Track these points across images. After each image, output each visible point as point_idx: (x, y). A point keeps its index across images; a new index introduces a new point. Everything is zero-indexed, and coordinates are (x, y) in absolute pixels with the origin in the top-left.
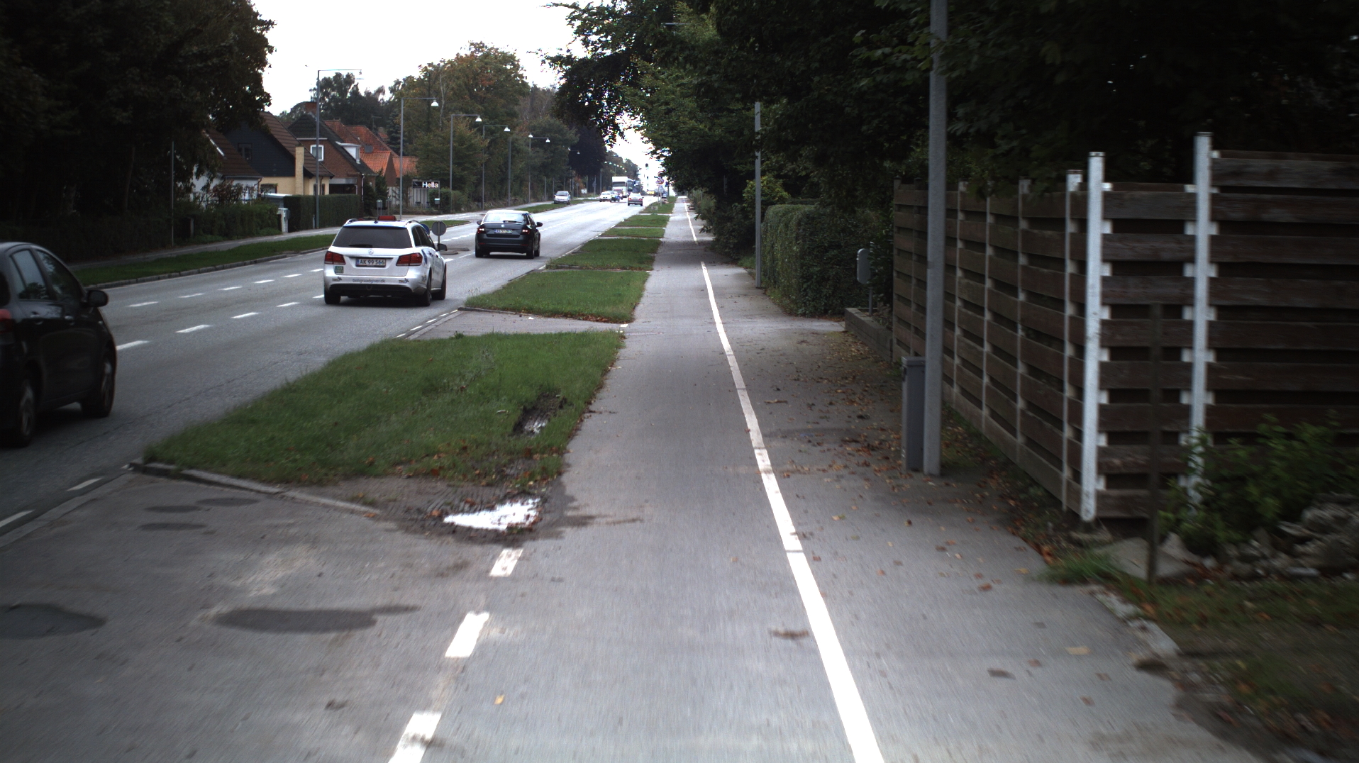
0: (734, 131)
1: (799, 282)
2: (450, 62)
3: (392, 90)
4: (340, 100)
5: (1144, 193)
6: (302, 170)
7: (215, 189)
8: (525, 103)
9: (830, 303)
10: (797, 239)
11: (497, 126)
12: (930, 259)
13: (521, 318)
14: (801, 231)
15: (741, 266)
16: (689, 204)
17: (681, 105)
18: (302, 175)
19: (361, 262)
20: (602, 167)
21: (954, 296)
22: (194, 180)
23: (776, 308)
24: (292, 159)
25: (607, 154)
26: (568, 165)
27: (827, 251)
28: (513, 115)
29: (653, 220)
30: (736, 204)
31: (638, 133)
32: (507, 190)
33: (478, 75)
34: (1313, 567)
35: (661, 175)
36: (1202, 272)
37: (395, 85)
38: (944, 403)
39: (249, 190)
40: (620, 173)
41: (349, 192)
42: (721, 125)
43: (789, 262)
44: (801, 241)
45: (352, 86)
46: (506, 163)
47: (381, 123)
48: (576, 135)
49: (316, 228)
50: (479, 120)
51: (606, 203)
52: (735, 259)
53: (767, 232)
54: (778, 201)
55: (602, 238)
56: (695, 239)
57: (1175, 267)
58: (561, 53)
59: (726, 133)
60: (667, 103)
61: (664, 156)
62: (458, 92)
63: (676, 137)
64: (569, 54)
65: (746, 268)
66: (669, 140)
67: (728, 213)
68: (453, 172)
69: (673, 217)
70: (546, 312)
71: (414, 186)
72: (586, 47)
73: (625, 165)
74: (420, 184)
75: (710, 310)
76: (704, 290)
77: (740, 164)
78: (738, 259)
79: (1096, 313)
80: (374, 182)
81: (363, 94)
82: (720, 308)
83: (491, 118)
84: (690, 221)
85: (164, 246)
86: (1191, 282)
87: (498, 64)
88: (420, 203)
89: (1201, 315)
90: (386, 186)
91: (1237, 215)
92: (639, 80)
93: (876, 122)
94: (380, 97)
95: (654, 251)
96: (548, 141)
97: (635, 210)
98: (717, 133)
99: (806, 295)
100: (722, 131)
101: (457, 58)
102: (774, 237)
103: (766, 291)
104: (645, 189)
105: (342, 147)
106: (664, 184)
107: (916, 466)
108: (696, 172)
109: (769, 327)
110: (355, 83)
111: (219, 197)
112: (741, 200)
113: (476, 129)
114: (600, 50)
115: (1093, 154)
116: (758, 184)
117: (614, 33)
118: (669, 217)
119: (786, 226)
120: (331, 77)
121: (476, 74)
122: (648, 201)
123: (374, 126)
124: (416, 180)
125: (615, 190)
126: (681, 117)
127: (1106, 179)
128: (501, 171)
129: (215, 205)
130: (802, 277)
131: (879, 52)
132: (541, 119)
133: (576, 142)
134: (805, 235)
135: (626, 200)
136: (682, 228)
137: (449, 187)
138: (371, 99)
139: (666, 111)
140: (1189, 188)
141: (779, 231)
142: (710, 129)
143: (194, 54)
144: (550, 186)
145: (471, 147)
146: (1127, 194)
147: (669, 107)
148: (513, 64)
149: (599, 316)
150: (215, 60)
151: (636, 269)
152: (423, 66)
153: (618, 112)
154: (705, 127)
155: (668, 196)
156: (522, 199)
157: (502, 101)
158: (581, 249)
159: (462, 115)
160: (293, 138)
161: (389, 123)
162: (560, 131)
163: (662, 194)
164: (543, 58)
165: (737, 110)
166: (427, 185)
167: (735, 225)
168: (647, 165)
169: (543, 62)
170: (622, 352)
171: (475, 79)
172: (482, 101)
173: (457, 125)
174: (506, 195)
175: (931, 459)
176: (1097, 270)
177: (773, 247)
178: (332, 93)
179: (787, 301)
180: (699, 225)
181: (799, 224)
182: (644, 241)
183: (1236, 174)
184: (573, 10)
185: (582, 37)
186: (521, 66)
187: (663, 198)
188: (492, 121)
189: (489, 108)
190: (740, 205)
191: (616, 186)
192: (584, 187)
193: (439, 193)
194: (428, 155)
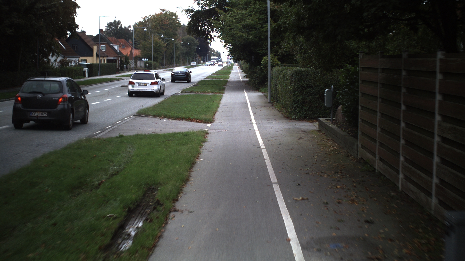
0: (257, 37)
1: (292, 104)
2: (153, 16)
4: (115, 30)
6: (96, 54)
7: (60, 61)
8: (180, 31)
9: (307, 113)
11: (170, 38)
13: (161, 120)
14: (293, 79)
15: (260, 91)
16: (239, 66)
17: (236, 26)
18: (96, 56)
19: (140, 84)
20: (208, 53)
22: (50, 57)
24: (92, 50)
25: (209, 49)
26: (196, 52)
28: (176, 34)
29: (225, 72)
30: (258, 66)
31: (219, 38)
32: (173, 61)
33: (163, 20)
35: (228, 55)
37: (135, 25)
40: (214, 55)
41: (115, 62)
42: (252, 35)
43: (286, 93)
44: (293, 84)
46: (173, 52)
47: (130, 38)
48: (198, 42)
49: (99, 76)
50: (162, 36)
51: (208, 66)
52: (258, 89)
55: (205, 79)
56: (241, 80)
58: (189, 8)
59: (254, 38)
60: (230, 26)
61: (229, 48)
62: (156, 26)
63: (234, 40)
64: (192, 8)
65: (262, 92)
66: (231, 41)
67: (255, 70)
68: (153, 55)
69: (233, 71)
70: (173, 117)
71: (139, 60)
72: (199, 5)
73: (216, 53)
74: (141, 59)
76: (246, 103)
77: (259, 50)
78: (259, 89)
80: (124, 58)
81: (123, 27)
83: (167, 36)
84: (239, 73)
87: (170, 17)
88: (142, 66)
90: (129, 60)
92: (219, 18)
94: (130, 29)
95: (225, 85)
96: (188, 44)
97: (220, 68)
98: (250, 37)
99: (296, 109)
100: (252, 37)
101: (155, 14)
102: (277, 81)
103: (273, 104)
104: (223, 61)
105: (112, 46)
106: (229, 59)
108: (242, 53)
109: (279, 126)
110: (121, 24)
111: (61, 64)
112: (260, 64)
113: (161, 40)
114: (204, 7)
118: (231, 71)
119: (284, 76)
120: (113, 22)
121: (162, 20)
122: (224, 65)
123: (128, 39)
125: (212, 61)
126: (236, 31)
128: (172, 55)
129: (60, 67)
130: (294, 101)
132: (186, 36)
133: (198, 44)
134: (295, 81)
135: (217, 65)
136: (236, 75)
137: (152, 60)
138: (126, 29)
139: (230, 29)
141: (279, 78)
142: (247, 36)
144: (189, 60)
145: (160, 46)
147: (231, 27)
148: (175, 16)
149: (198, 120)
151: (218, 93)
152: (143, 17)
154: (246, 35)
155: (231, 64)
156: (179, 65)
157: (172, 30)
158: (197, 84)
159: (156, 34)
160: (93, 43)
162: (193, 40)
163: (229, 63)
164: (182, 10)
165: (258, 28)
166: (144, 60)
167: (258, 75)
168: (224, 53)
169: (182, 11)
171: (162, 22)
172: (164, 29)
173: (155, 38)
174: (173, 63)
177: (276, 85)
178: (113, 28)
179: (286, 111)
180: (243, 74)
181: (291, 76)
182: (221, 80)
186: (178, 17)
187: (229, 64)
188: (168, 37)
189: (167, 32)
190: (260, 67)
191: (213, 60)
192: (202, 60)
193: (148, 62)
194: (145, 49)
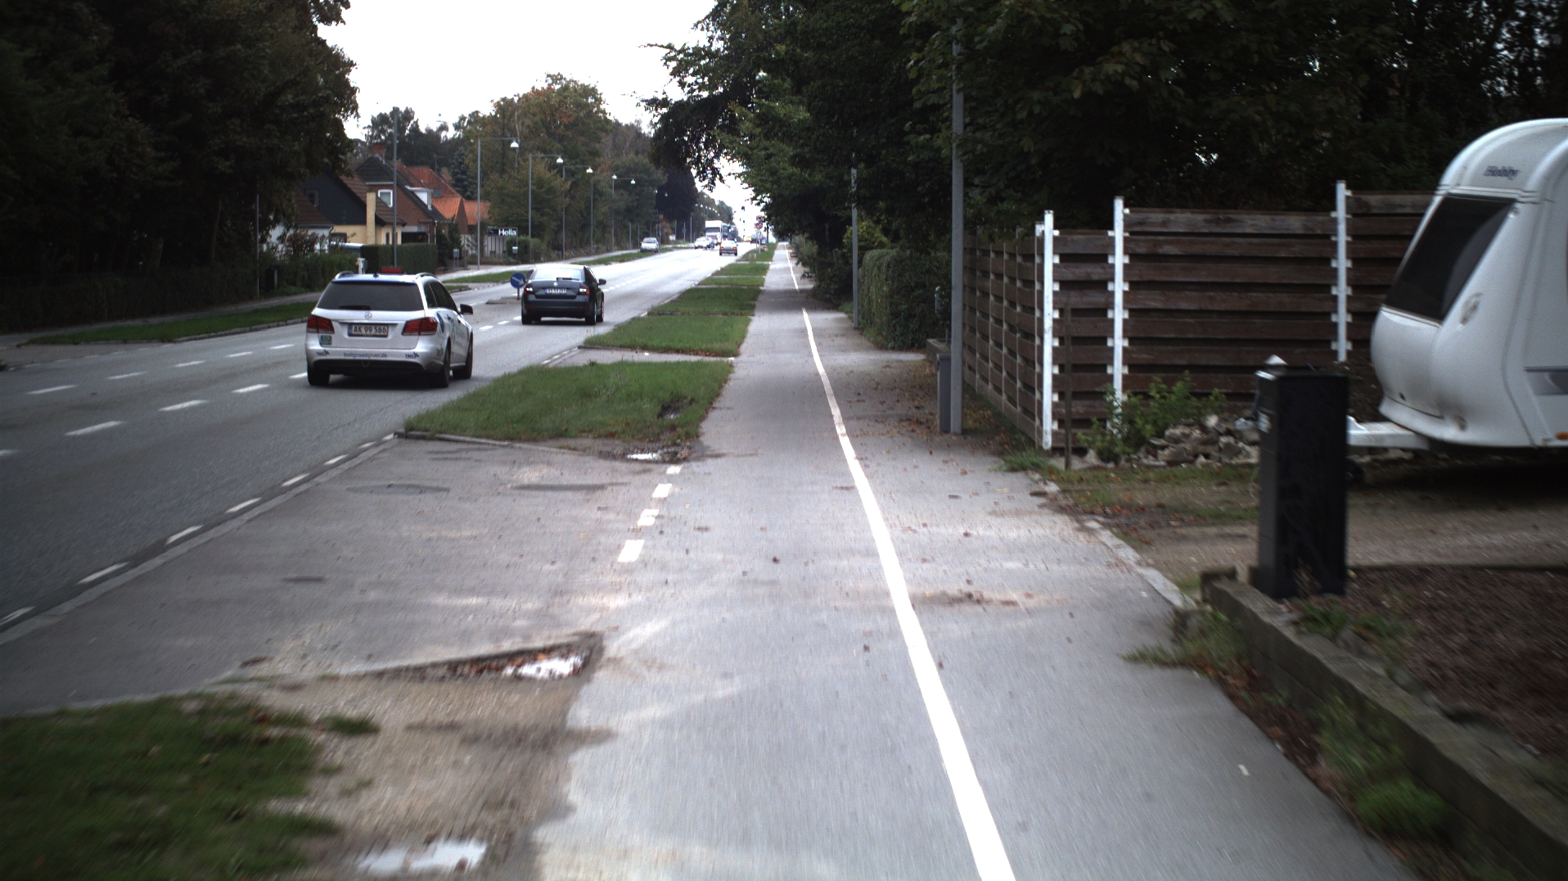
1: (889, 320)
2: (525, 96)
3: (457, 127)
5: (1080, 237)
6: (374, 217)
7: (290, 239)
8: (607, 140)
9: (915, 336)
10: (887, 280)
11: (578, 166)
12: (953, 284)
13: (637, 354)
14: (891, 273)
15: (842, 311)
16: (791, 251)
18: (374, 223)
19: (356, 330)
20: (693, 210)
21: (988, 315)
22: (270, 231)
23: (869, 344)
24: (363, 206)
25: (697, 196)
26: (655, 208)
27: (913, 291)
28: (595, 153)
29: (750, 269)
30: (837, 250)
32: (589, 237)
33: (556, 110)
34: (1163, 461)
35: (761, 220)
36: (1119, 287)
37: (460, 121)
38: (964, 382)
39: (322, 240)
40: (712, 217)
43: (881, 302)
44: (890, 282)
45: (412, 122)
46: (588, 208)
47: (443, 163)
48: (664, 175)
50: (560, 161)
51: (700, 250)
52: (835, 305)
53: (865, 275)
54: (878, 246)
55: (699, 287)
56: (797, 287)
57: (1102, 284)
58: (656, 95)
61: (765, 203)
62: (534, 130)
63: (776, 183)
65: (846, 313)
66: (769, 185)
67: (829, 259)
68: (532, 218)
69: (773, 266)
70: (659, 349)
71: (490, 234)
72: (683, 88)
73: (718, 207)
74: (496, 232)
75: (808, 346)
76: (804, 331)
78: (839, 305)
79: (1050, 314)
80: (447, 229)
81: (423, 131)
82: (819, 345)
83: (573, 159)
84: (790, 268)
85: (251, 297)
86: (1112, 294)
87: (578, 98)
88: (495, 252)
89: (1119, 315)
90: (459, 234)
91: (1142, 250)
93: (928, 184)
94: (443, 134)
95: (755, 299)
96: (633, 182)
97: (731, 259)
99: (895, 331)
100: (822, 177)
101: (533, 91)
102: (870, 281)
103: (862, 331)
104: (740, 235)
105: (413, 192)
106: (763, 229)
107: (945, 429)
108: (795, 217)
109: (860, 358)
110: (415, 119)
111: (294, 247)
112: (841, 246)
113: (555, 171)
114: (696, 93)
115: (1046, 212)
116: (855, 231)
117: (711, 74)
118: (769, 265)
119: (879, 269)
120: (388, 113)
121: (553, 110)
122: (744, 248)
124: (491, 227)
125: (709, 237)
126: (781, 163)
127: (1055, 228)
128: (582, 216)
129: (290, 255)
130: (892, 315)
131: (922, 138)
132: (624, 158)
133: (664, 182)
134: (894, 276)
136: (783, 276)
137: (528, 234)
138: (432, 136)
140: (1110, 233)
141: (873, 274)
143: (291, 105)
144: (635, 233)
145: (551, 190)
146: (1069, 238)
148: (594, 97)
149: (708, 351)
150: (311, 111)
151: (737, 315)
152: (496, 101)
153: (717, 156)
154: (805, 174)
155: (767, 243)
156: (604, 247)
157: (583, 139)
159: (542, 155)
160: (362, 183)
161: (454, 164)
162: (646, 171)
163: (761, 240)
166: (504, 233)
167: (835, 271)
168: (743, 208)
170: (731, 376)
171: (552, 115)
172: (561, 139)
173: (535, 167)
174: (588, 243)
175: (955, 423)
176: (1050, 287)
178: (389, 131)
179: (880, 338)
180: (800, 272)
181: (888, 266)
182: (743, 289)
183: (1141, 223)
184: (668, 50)
185: (678, 79)
186: (603, 99)
187: (762, 244)
188: (573, 162)
189: (570, 147)
190: (840, 252)
191: (710, 232)
192: (673, 233)
193: (517, 241)
194: (503, 200)
